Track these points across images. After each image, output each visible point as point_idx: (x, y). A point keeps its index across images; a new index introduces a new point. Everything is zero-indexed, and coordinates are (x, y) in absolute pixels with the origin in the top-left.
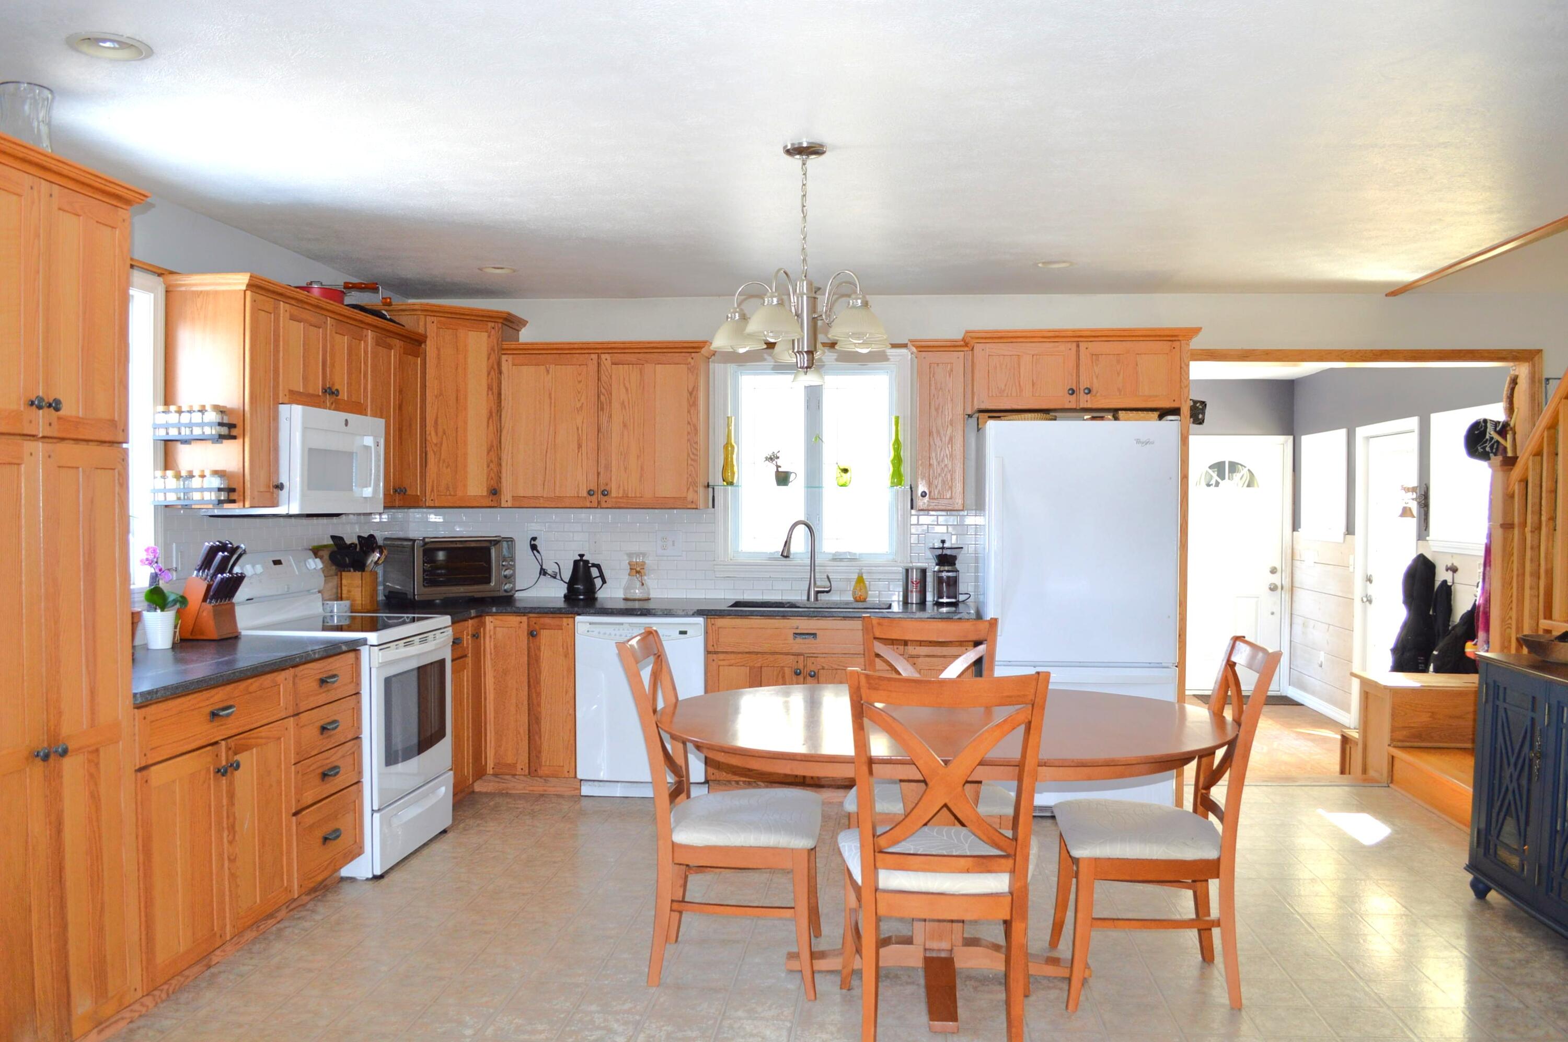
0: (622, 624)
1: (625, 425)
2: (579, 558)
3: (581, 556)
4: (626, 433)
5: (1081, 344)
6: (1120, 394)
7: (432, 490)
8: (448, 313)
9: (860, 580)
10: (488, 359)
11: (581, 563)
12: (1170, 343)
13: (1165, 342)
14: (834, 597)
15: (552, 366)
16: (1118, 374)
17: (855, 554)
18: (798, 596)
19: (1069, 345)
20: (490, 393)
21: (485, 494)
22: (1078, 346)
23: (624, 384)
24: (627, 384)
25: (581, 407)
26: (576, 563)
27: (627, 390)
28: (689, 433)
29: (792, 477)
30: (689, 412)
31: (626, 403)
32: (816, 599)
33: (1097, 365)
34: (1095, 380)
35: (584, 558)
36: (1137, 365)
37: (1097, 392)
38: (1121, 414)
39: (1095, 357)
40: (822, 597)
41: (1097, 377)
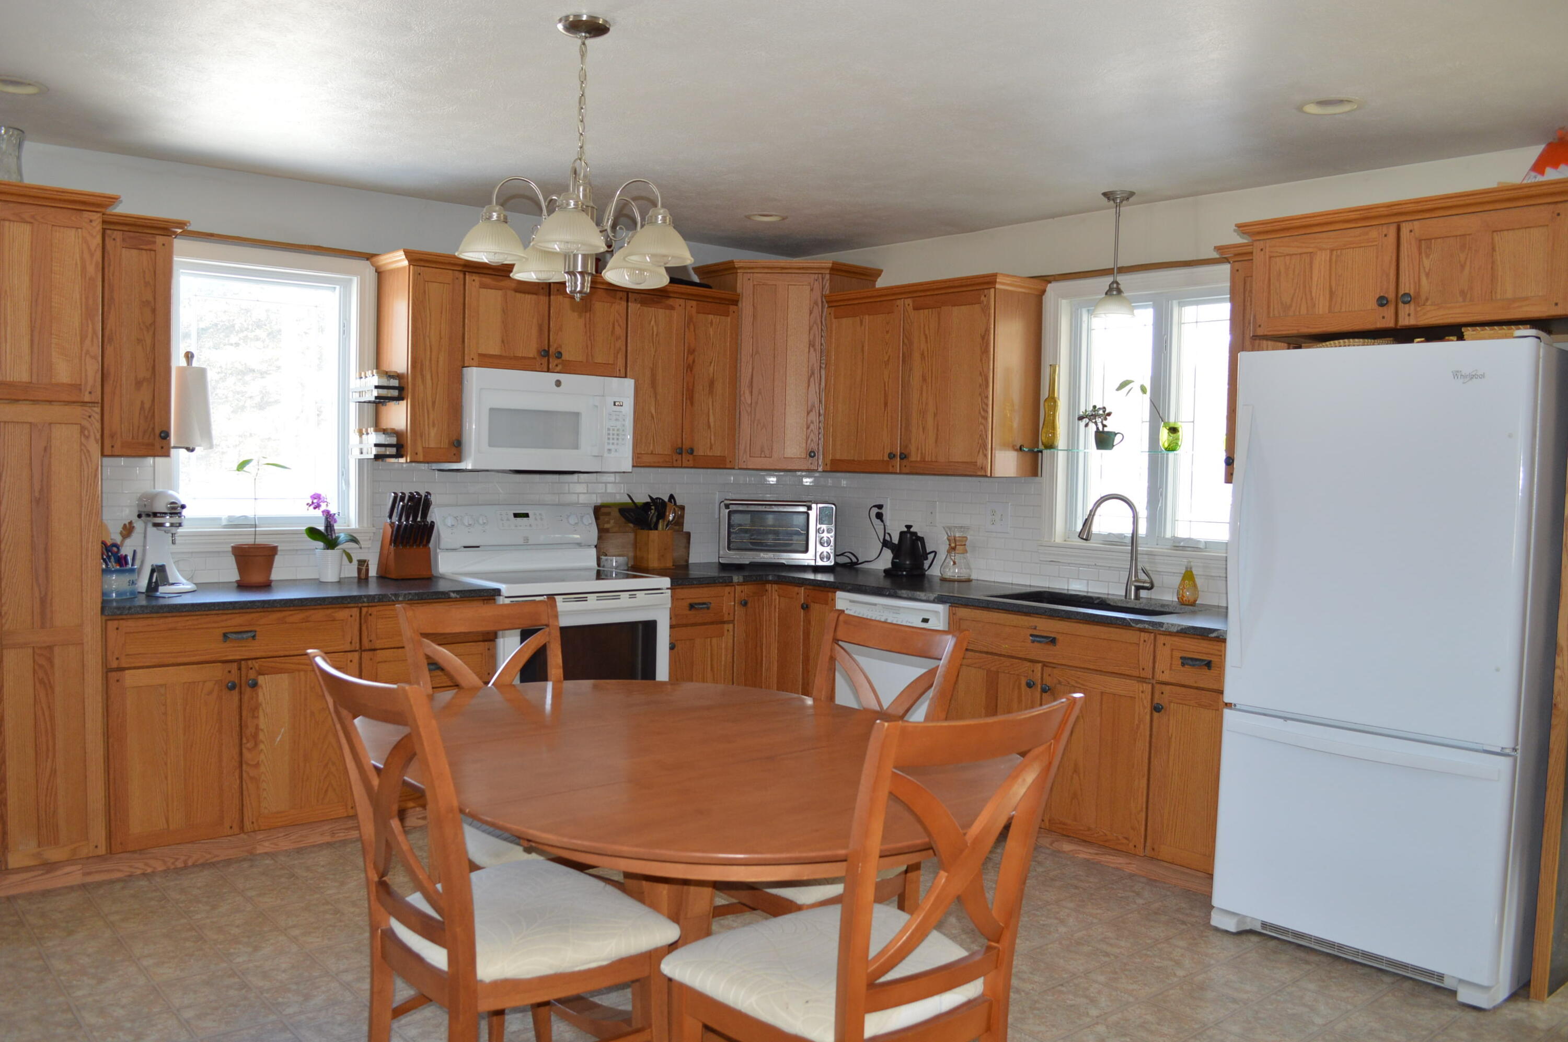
0: (875, 605)
1: (924, 379)
2: (905, 529)
3: (909, 527)
4: (924, 387)
5: (1403, 225)
6: (1464, 301)
7: (745, 451)
8: (764, 268)
9: (1188, 576)
10: (811, 313)
11: (908, 535)
12: (1551, 207)
13: (1542, 207)
14: (1154, 595)
15: (867, 318)
16: (1463, 267)
17: (1199, 542)
18: (1114, 589)
19: (1385, 230)
20: (812, 349)
21: (803, 456)
22: (1399, 230)
23: (924, 331)
24: (927, 332)
25: (888, 360)
26: (902, 533)
27: (926, 338)
28: (980, 386)
29: (1118, 438)
30: (981, 360)
31: (926, 353)
32: (1137, 597)
33: (1428, 256)
34: (1424, 281)
35: (912, 530)
36: (1494, 249)
37: (1427, 299)
38: (1468, 332)
39: (1424, 243)
40: (1143, 593)
41: (1427, 275)
